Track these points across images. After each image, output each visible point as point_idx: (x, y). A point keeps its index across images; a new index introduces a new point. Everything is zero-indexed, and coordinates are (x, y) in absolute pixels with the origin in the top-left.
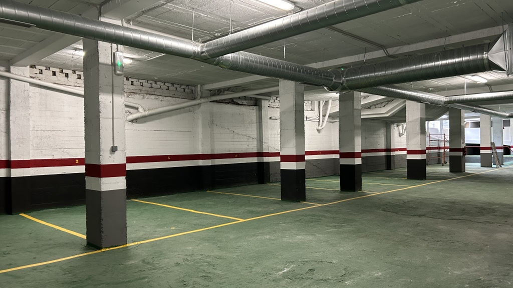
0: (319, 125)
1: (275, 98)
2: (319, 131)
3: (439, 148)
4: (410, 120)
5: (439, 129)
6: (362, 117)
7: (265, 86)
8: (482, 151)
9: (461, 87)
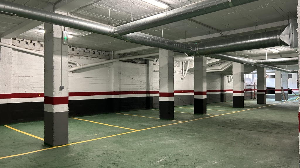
0: (182, 76)
1: (157, 60)
2: (182, 79)
3: (251, 90)
4: (235, 73)
5: (251, 79)
6: (207, 71)
7: (151, 52)
8: (276, 92)
9: (264, 55)
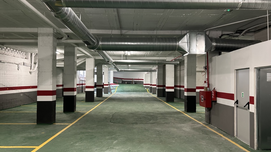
0: (31, 69)
3: (82, 84)
4: (88, 70)
5: (83, 75)
8: (105, 86)
9: (120, 56)
